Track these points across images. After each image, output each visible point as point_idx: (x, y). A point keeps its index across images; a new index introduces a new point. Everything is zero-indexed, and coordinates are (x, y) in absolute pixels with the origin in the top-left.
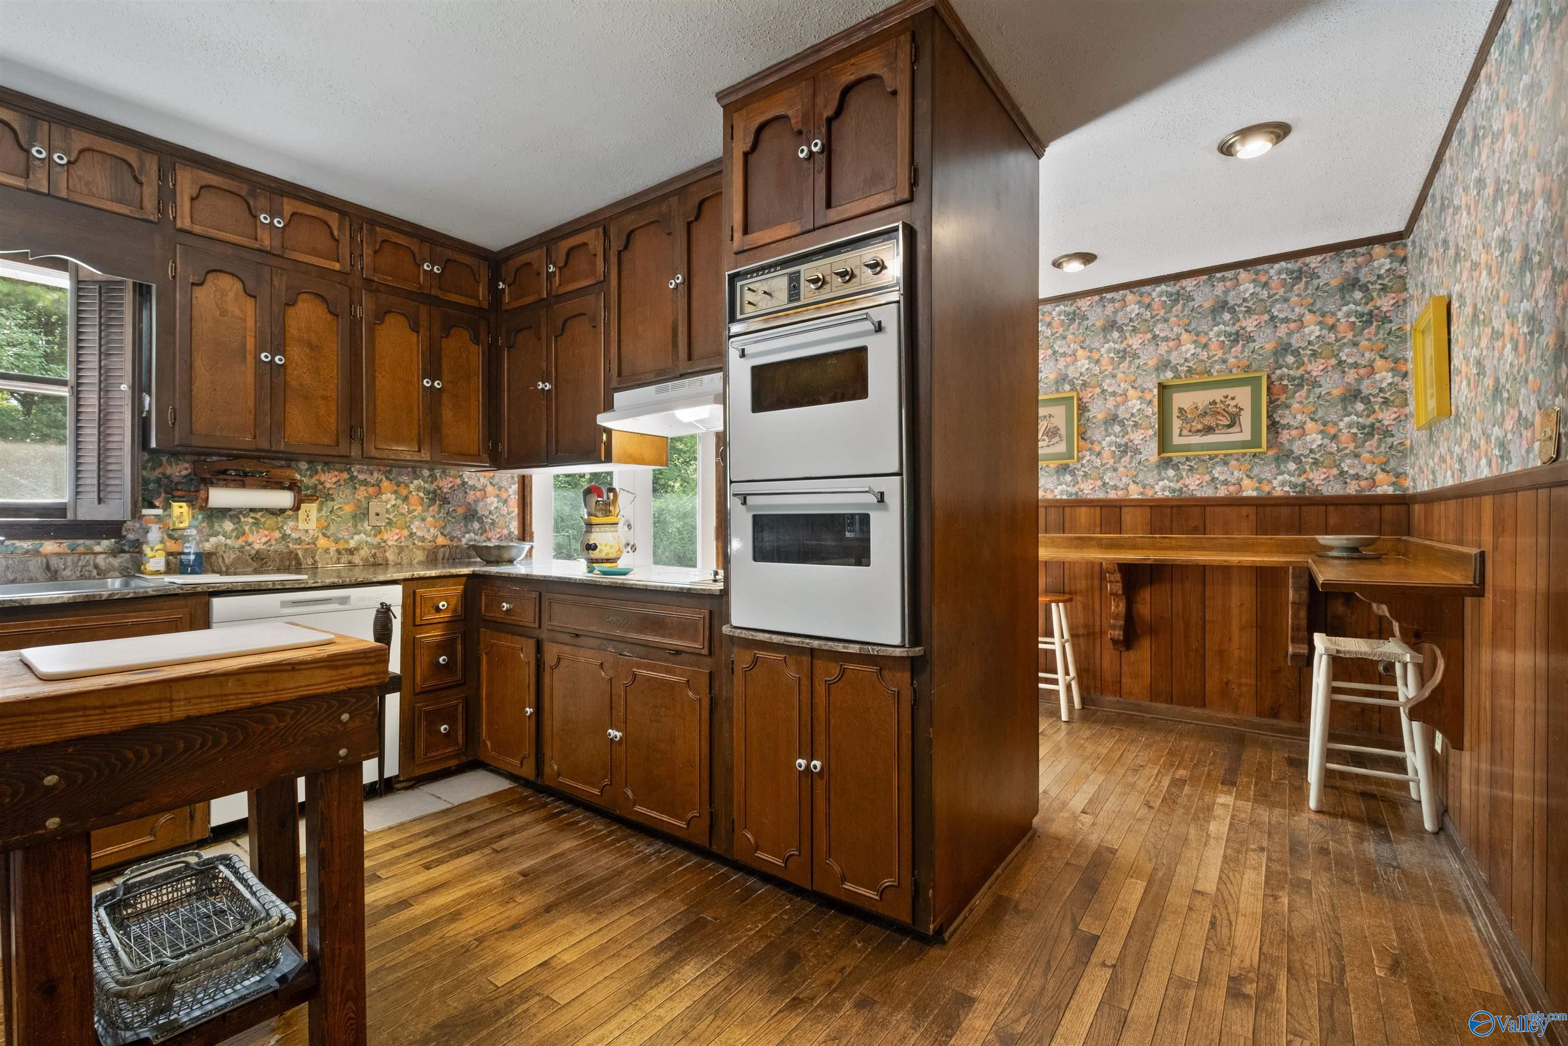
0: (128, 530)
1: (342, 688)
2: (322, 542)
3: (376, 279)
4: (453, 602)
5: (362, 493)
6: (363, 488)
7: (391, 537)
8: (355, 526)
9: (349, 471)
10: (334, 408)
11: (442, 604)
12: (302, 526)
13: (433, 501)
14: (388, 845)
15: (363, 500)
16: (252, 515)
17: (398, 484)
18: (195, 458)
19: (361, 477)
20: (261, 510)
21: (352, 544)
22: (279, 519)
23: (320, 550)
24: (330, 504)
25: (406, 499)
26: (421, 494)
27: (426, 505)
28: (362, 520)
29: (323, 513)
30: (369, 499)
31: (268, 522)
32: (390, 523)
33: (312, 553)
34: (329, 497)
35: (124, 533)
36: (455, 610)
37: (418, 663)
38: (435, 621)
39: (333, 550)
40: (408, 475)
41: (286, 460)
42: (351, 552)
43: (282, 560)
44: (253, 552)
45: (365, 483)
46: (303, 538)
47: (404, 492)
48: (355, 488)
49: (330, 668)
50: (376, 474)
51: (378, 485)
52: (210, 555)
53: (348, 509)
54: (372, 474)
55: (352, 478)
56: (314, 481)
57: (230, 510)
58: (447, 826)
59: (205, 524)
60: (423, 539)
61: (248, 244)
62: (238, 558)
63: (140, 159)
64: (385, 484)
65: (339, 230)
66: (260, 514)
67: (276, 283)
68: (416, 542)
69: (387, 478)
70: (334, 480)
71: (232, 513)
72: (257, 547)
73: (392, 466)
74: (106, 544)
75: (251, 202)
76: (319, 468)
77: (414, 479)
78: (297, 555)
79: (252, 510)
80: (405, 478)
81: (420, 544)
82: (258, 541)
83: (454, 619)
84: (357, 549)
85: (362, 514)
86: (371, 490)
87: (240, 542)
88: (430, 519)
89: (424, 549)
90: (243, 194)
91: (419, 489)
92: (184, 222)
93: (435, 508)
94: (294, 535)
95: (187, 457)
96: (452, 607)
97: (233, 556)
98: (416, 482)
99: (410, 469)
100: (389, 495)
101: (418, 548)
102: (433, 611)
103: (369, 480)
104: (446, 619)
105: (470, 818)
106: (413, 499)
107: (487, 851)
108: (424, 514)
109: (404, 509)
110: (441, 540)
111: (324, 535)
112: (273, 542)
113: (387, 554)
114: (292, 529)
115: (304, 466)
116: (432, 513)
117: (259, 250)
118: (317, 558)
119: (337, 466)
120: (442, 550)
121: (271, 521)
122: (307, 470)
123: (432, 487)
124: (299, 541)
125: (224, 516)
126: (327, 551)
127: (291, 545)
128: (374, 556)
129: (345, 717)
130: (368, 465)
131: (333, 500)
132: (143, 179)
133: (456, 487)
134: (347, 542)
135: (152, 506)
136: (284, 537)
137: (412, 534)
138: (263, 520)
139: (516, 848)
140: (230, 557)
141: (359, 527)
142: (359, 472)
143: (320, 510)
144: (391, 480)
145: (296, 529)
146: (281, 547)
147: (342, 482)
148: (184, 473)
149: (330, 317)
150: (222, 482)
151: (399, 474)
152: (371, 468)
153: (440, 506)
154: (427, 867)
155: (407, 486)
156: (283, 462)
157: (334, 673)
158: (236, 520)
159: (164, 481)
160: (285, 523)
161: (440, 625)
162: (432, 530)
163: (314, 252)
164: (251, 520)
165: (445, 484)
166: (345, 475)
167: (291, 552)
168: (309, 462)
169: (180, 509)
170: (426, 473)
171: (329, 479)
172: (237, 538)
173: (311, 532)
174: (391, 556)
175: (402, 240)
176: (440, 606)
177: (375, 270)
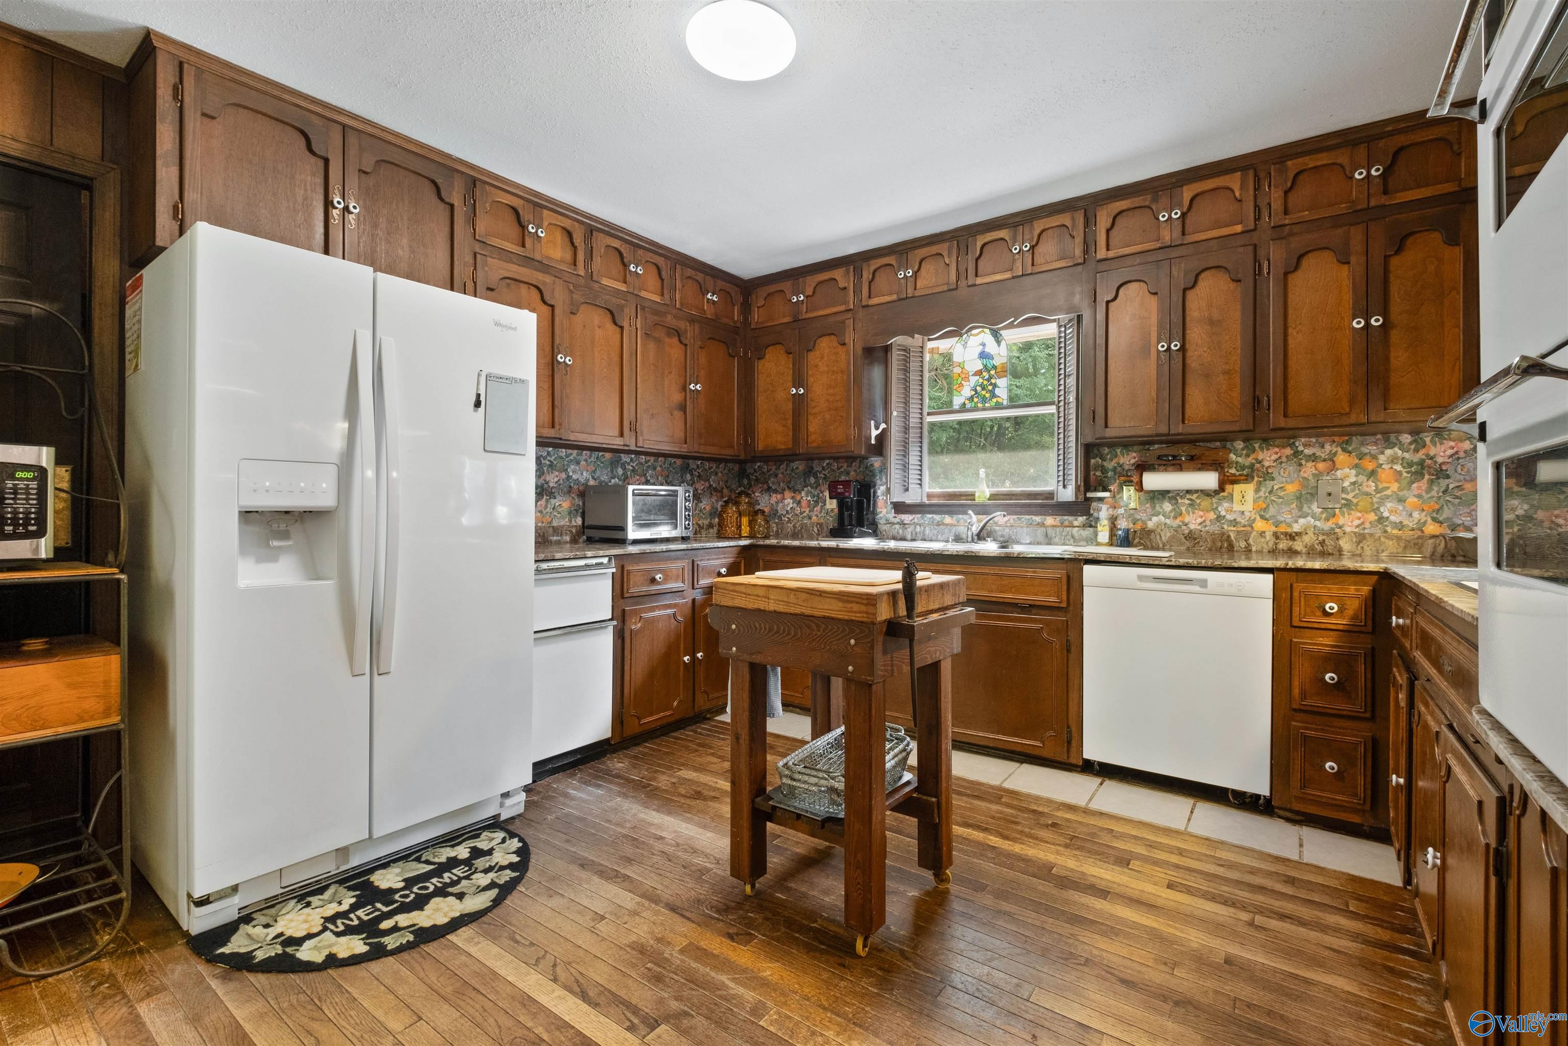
0: (1094, 510)
1: (846, 617)
2: (1260, 525)
3: (1287, 222)
4: (1353, 606)
5: (1309, 470)
6: (1310, 464)
7: (1349, 522)
8: (1300, 508)
9: (1292, 445)
10: (1238, 380)
11: (1332, 606)
12: (1237, 507)
13: (1419, 475)
14: (1179, 849)
15: (1310, 478)
16: (1188, 496)
17: (1361, 457)
18: (1141, 447)
19: (1307, 451)
20: (1197, 491)
21: (1296, 528)
22: (1214, 500)
23: (1254, 533)
24: (1269, 484)
25: (1372, 474)
26: (1398, 467)
27: (1404, 483)
28: (1309, 502)
29: (1261, 494)
30: (1318, 476)
31: (1203, 504)
32: (1348, 505)
33: (1246, 536)
34: (1267, 476)
35: (1092, 512)
36: (1355, 617)
37: (1295, 672)
38: (1323, 626)
39: (1269, 535)
40: (1376, 443)
41: (1220, 441)
42: (1292, 537)
43: (1214, 541)
44: (1187, 532)
45: (1314, 458)
46: (1239, 520)
47: (1370, 466)
48: (1301, 465)
49: (840, 600)
50: (1328, 447)
51: (1331, 459)
52: (1150, 532)
53: (1291, 488)
54: (1323, 447)
55: (1296, 453)
56: (1251, 460)
57: (1168, 492)
58: (1253, 871)
59: (1148, 505)
60: (1400, 526)
61: (1153, 247)
62: (1173, 537)
63: (1073, 219)
64: (1341, 457)
65: (1241, 189)
66: (1195, 495)
67: (1175, 273)
68: (1389, 529)
69: (1344, 450)
70: (1274, 457)
71: (1170, 495)
72: (1192, 527)
73: (1351, 435)
74: (1081, 519)
75: (1154, 208)
76: (1257, 446)
77: (1386, 448)
78: (1229, 537)
79: (1188, 492)
80: (1373, 449)
81: (1395, 532)
82: (1194, 521)
83: (1351, 628)
84: (1298, 534)
85: (1308, 494)
86: (1321, 466)
87: (1177, 522)
88: (1412, 500)
89: (1399, 538)
90: (1147, 203)
91: (1393, 460)
92: (1102, 253)
93: (1424, 483)
94: (1229, 517)
95: (1136, 448)
96: (1350, 612)
97: (1169, 535)
98: (1389, 452)
99: (1379, 436)
100: (1347, 470)
101: (1389, 537)
102: (1319, 613)
103: (1318, 454)
104: (1341, 627)
105: (1291, 881)
106: (1385, 473)
107: (1245, 916)
108: (1401, 494)
109: (1371, 486)
110: (1432, 528)
111: (1262, 517)
112: (1208, 523)
113: (1342, 543)
114: (1227, 511)
115: (1239, 445)
116: (1416, 492)
117: (1160, 248)
118: (1251, 541)
119: (1278, 442)
120: (1431, 541)
121: (1206, 503)
122: (1243, 449)
123: (1417, 458)
124: (1234, 523)
125: (1164, 497)
126: (1262, 534)
127: (1225, 527)
128: (1322, 543)
129: (852, 642)
130: (1317, 436)
131: (1273, 479)
132: (1074, 233)
133: (1462, 454)
134: (1289, 525)
135: (1105, 489)
136: (1219, 518)
137: (1381, 520)
138: (1198, 501)
139: (1276, 938)
140: (1166, 535)
141: (1305, 509)
142: (1305, 445)
143: (1257, 490)
144: (1350, 452)
145: (1229, 510)
146: (1215, 528)
147: (1284, 459)
148: (1133, 461)
149: (1233, 285)
150: (1162, 468)
151: (1362, 444)
152: (1321, 439)
153: (1431, 482)
154: (1170, 886)
155: (1375, 457)
156: (1218, 444)
157: (840, 604)
158: (1173, 502)
159: (1119, 469)
160: (1219, 504)
161: (1332, 633)
162: (1416, 515)
163: (1217, 225)
164: (1187, 502)
165: (1441, 452)
166: (1288, 451)
167: (1223, 534)
168: (1245, 440)
169: (1129, 494)
170: (1406, 438)
171: (1267, 457)
172: (1175, 518)
173: (1247, 514)
174: (1346, 544)
175: (1323, 159)
176: (1327, 607)
177: (1286, 213)
